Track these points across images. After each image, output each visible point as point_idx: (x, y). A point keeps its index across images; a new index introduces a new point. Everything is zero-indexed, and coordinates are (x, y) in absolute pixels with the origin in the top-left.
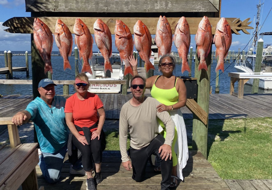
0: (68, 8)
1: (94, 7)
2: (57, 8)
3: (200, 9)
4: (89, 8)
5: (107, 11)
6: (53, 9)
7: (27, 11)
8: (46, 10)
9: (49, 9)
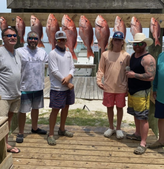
0: (40, 6)
1: (62, 5)
2: (32, 5)
3: (151, 7)
4: (58, 5)
5: (72, 8)
6: (28, 7)
7: (8, 8)
8: (23, 7)
9: (26, 6)
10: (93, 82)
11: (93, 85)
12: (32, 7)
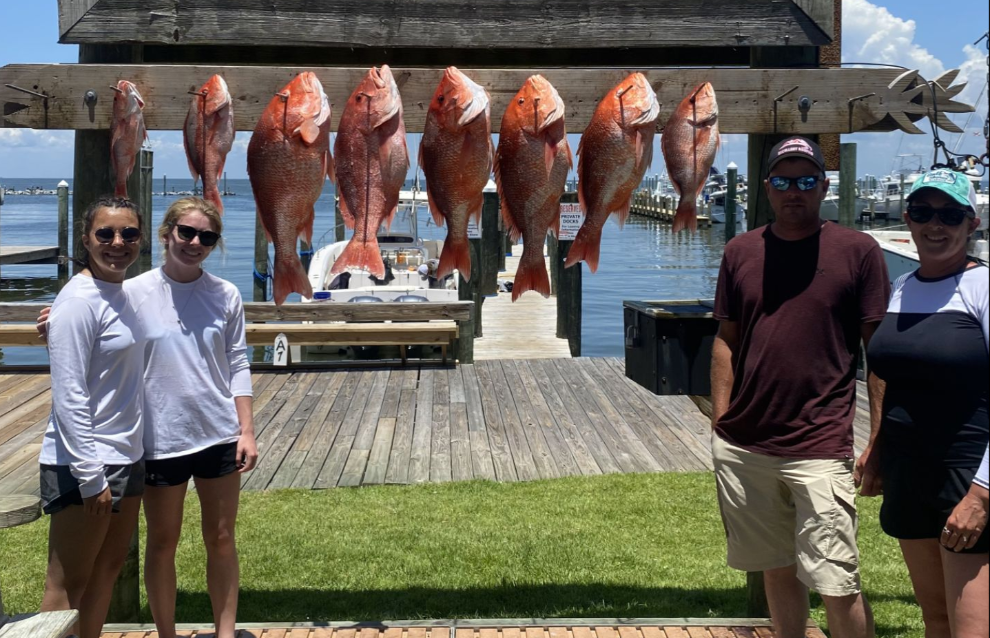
0: (229, 31)
1: (338, 27)
2: (188, 29)
4: (317, 29)
5: (388, 40)
6: (169, 35)
7: (64, 39)
8: (141, 38)
9: (155, 32)
10: (461, 387)
11: (462, 400)
12: (188, 35)
